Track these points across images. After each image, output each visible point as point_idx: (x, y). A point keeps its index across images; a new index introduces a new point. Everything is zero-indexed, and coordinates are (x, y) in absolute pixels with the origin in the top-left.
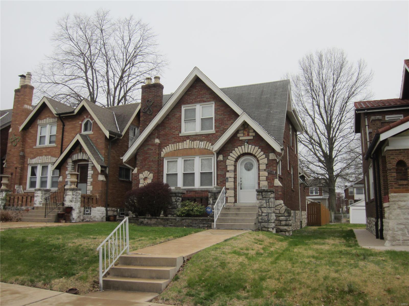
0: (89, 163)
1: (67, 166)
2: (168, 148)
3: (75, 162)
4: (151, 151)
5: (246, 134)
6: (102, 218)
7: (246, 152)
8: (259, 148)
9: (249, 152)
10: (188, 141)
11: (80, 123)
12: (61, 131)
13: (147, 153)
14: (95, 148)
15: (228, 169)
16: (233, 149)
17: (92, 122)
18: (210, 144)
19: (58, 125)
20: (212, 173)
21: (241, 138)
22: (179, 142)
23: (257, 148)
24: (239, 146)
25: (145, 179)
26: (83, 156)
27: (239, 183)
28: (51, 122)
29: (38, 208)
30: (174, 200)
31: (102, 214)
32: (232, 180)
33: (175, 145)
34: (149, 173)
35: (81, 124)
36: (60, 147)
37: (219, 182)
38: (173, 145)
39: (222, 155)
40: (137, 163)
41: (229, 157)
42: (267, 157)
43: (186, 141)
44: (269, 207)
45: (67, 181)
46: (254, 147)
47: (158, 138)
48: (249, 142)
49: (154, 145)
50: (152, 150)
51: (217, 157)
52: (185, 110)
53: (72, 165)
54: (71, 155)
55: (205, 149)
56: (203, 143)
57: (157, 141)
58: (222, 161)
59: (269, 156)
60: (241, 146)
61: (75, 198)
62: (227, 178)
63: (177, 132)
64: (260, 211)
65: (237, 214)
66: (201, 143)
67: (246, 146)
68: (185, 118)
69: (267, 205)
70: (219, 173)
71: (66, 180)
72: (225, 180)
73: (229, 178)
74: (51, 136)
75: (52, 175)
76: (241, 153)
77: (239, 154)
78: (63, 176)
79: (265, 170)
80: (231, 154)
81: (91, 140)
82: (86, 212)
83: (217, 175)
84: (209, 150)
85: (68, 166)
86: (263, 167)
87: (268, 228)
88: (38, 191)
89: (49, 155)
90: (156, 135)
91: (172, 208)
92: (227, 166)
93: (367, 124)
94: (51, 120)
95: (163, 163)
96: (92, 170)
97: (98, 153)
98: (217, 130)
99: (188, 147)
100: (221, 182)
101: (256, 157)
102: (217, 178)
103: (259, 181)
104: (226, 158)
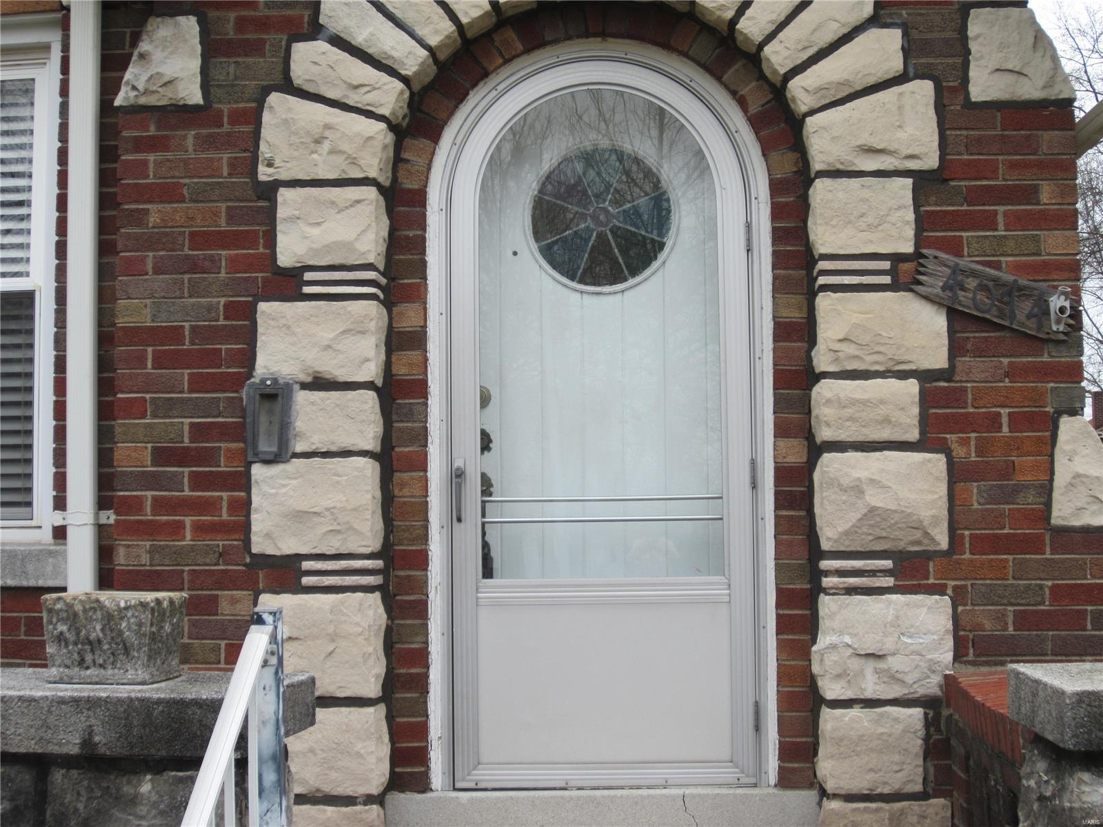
15: (291, 252)
20: (26, 299)
27: (457, 476)
32: (355, 421)
39: (190, 25)
41: (307, 59)
42: (937, 57)
51: (113, 61)
58: (180, 114)
59: (959, 47)
62: (277, 396)
72: (240, 432)
73: (302, 398)
79: (905, 275)
83: (105, 338)
86: (867, 218)
92: (269, 191)
100: (163, 456)
101: (753, 58)
102: (105, 385)
103: (796, 454)
104: (262, 64)
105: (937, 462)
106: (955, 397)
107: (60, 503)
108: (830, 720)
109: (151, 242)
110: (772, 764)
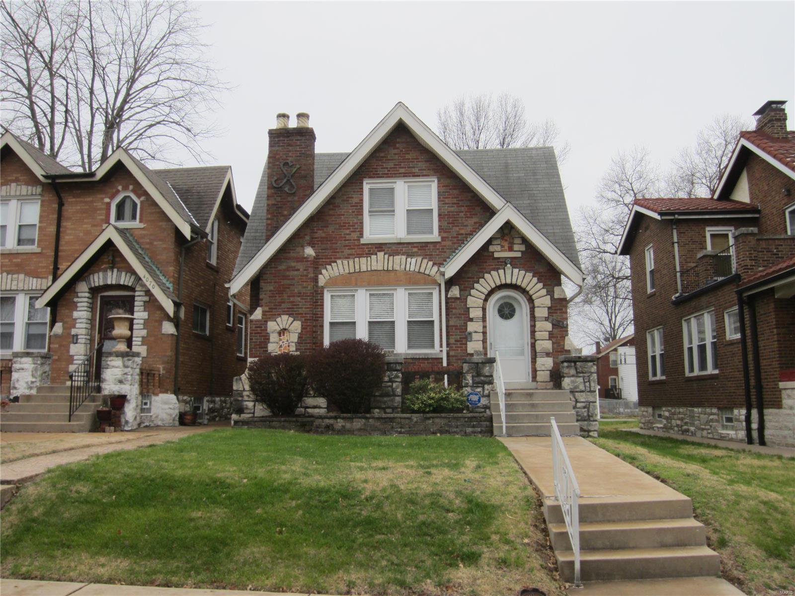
0: (137, 293)
1: (76, 300)
2: (335, 268)
3: (94, 291)
4: (296, 273)
5: (506, 247)
6: (174, 420)
7: (509, 281)
8: (533, 276)
9: (514, 282)
10: (381, 255)
11: (107, 200)
12: (56, 216)
13: (286, 277)
14: (147, 259)
15: (471, 316)
16: (481, 275)
17: (138, 201)
18: (431, 263)
19: (42, 201)
20: (432, 322)
21: (496, 255)
22: (360, 256)
23: (529, 275)
24: (494, 270)
25: (282, 332)
26: (119, 277)
27: (491, 344)
28: (24, 192)
29: (28, 398)
30: (386, 379)
31: (174, 409)
32: (480, 337)
33: (351, 262)
34: (291, 319)
35: (109, 205)
36: (53, 254)
37: (452, 341)
38: (345, 262)
39: (457, 287)
40: (261, 297)
41: (473, 292)
42: (550, 293)
43: (376, 254)
44: (591, 391)
45: (77, 335)
46: (523, 272)
47: (312, 244)
48: (514, 263)
49: (303, 259)
50: (298, 270)
51: (447, 291)
52: (371, 190)
53: (88, 298)
54: (86, 274)
55: (419, 272)
56: (414, 260)
57: (309, 251)
58: (456, 298)
59: (553, 291)
60: (497, 270)
61: (132, 375)
62: (470, 334)
63: (354, 236)
64: (573, 399)
65: (533, 405)
66: (409, 260)
67: (509, 272)
68: (371, 205)
69: (585, 387)
70: (452, 323)
71: (74, 331)
72: (466, 338)
73: (473, 334)
74: (20, 226)
75: (26, 320)
76: (498, 283)
77: (493, 286)
78: (64, 323)
79: (547, 319)
80: (476, 285)
81: (136, 241)
82: (144, 407)
83: (447, 326)
84: (429, 275)
85: (79, 300)
86: (542, 312)
87: (589, 431)
88: (22, 357)
89: (18, 272)
90: (308, 238)
91: (381, 396)
92: (469, 308)
93: (675, 240)
94: (25, 190)
95: (323, 299)
96: (145, 311)
97: (158, 272)
98: (445, 235)
99: (380, 268)
100: (456, 341)
101: (528, 292)
102: (448, 332)
103: (533, 341)
104: (467, 293)
105: (551, 342)
106: (552, 334)
107: (441, 346)
108: (538, 373)
109: (454, 314)
110: (531, 379)
